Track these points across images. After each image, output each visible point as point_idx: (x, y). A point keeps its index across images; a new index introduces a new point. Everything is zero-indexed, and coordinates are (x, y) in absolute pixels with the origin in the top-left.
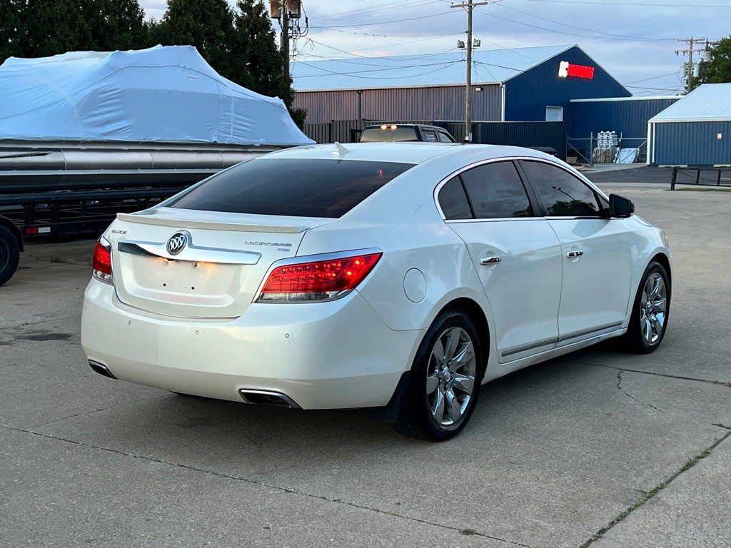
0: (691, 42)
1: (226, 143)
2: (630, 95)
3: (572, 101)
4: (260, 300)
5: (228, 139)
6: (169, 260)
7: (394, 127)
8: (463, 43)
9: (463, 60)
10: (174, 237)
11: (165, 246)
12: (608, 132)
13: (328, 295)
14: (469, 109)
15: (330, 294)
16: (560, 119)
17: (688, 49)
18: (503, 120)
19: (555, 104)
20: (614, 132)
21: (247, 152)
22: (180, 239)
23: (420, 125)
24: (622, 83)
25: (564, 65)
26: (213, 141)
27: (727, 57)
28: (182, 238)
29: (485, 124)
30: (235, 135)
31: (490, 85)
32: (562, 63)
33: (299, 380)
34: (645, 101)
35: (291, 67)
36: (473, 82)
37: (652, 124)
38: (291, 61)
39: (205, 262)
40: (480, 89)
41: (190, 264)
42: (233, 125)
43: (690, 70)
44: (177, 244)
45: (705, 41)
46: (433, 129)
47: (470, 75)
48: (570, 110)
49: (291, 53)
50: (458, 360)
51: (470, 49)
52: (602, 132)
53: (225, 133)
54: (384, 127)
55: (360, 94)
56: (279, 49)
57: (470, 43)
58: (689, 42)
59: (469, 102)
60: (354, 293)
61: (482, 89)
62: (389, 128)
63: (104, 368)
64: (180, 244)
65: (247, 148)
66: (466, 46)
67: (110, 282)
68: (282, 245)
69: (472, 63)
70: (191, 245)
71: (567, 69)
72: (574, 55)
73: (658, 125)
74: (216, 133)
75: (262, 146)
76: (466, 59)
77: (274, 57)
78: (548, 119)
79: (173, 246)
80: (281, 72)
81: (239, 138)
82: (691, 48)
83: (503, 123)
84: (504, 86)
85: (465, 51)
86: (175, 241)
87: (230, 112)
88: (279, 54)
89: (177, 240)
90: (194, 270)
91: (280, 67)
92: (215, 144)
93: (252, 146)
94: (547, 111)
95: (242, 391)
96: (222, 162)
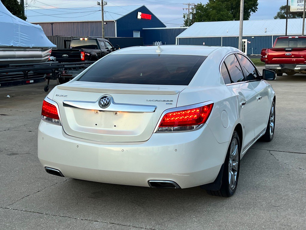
0: (189, 5)
1: (17, 46)
2: (165, 27)
3: (143, 29)
4: (158, 131)
5: (18, 44)
6: (100, 111)
7: (86, 39)
8: (99, 3)
9: (100, 10)
10: (102, 98)
11: (97, 103)
12: (158, 42)
13: (194, 127)
14: (104, 32)
15: (195, 126)
16: (139, 36)
17: (188, 8)
18: (116, 37)
19: (137, 30)
20: (161, 42)
21: (26, 51)
22: (106, 99)
23: (97, 38)
24: (162, 22)
25: (140, 14)
26: (11, 45)
27: (200, 11)
28: (108, 99)
29: (111, 38)
30: (21, 43)
31: (110, 21)
32: (139, 13)
33: (182, 174)
34: (173, 29)
35: (25, 12)
36: (105, 20)
37: (177, 38)
38: (25, 9)
39: (122, 112)
40: (105, 23)
41: (112, 113)
42: (19, 37)
43: (189, 16)
44: (105, 102)
45: (194, 5)
46: (103, 40)
47: (103, 17)
48: (143, 33)
49: (25, 5)
50: (234, 155)
51: (103, 6)
52: (156, 42)
53: (16, 41)
54: (81, 39)
55: (52, 24)
56: (19, 4)
57: (102, 3)
58: (188, 5)
59: (103, 29)
60: (205, 125)
61: (106, 23)
62: (84, 39)
63: (58, 171)
64: (107, 102)
65: (26, 49)
66: (101, 4)
67: (58, 123)
68: (168, 101)
69: (104, 12)
70: (114, 103)
71: (141, 15)
72: (143, 9)
73: (180, 39)
74: (12, 42)
75: (33, 48)
76: (101, 10)
77: (17, 7)
78: (134, 37)
79: (102, 103)
80: (21, 14)
81: (23, 44)
82: (189, 8)
83: (116, 38)
84: (116, 22)
85: (101, 7)
86: (104, 100)
87: (18, 32)
88: (20, 6)
89: (105, 100)
90: (116, 116)
91: (20, 12)
92: (12, 47)
93: (29, 48)
94: (134, 33)
95: (150, 181)
96: (15, 55)
